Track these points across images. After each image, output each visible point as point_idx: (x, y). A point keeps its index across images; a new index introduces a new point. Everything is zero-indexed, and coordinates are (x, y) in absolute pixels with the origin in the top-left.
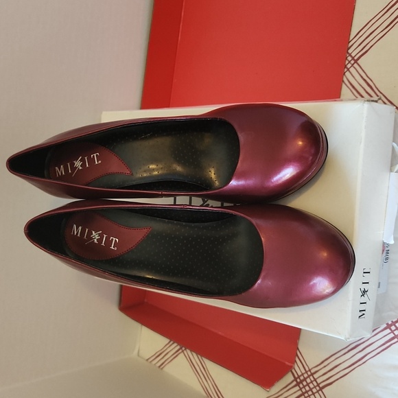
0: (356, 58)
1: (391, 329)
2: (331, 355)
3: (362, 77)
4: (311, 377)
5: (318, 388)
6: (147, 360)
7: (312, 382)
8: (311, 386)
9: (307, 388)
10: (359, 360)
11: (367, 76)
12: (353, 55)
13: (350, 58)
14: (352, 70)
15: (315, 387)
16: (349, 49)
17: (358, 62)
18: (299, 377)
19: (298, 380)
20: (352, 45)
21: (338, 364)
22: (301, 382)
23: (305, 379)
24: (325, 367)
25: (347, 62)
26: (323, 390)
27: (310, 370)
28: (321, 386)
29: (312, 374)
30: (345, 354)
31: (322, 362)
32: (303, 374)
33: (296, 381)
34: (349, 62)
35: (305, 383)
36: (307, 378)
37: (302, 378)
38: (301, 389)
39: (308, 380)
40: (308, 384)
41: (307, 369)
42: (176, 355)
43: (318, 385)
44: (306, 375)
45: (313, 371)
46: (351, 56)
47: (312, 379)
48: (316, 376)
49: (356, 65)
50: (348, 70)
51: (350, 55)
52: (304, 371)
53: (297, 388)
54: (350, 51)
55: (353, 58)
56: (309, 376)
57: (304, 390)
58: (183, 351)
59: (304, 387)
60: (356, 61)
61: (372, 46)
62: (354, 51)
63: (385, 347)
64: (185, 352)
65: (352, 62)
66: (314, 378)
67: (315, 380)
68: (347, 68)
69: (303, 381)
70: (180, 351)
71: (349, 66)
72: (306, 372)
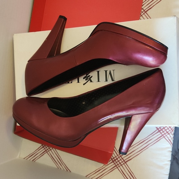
0: (146, 11)
1: (160, 132)
4: (121, 158)
5: (124, 162)
6: (24, 158)
7: (121, 160)
8: (120, 161)
9: (118, 163)
10: (145, 148)
12: (144, 9)
13: (142, 11)
14: (143, 16)
15: (122, 162)
16: (143, 6)
18: (114, 158)
19: (113, 160)
20: (144, 5)
21: (134, 150)
22: (115, 160)
25: (141, 12)
26: (127, 163)
28: (125, 161)
29: (121, 156)
30: (137, 145)
32: (116, 157)
34: (142, 12)
35: (117, 161)
36: (118, 158)
37: (115, 158)
38: (115, 164)
40: (118, 161)
42: (43, 154)
43: (124, 161)
44: (117, 157)
46: (143, 10)
49: (145, 14)
50: (142, 16)
51: (143, 9)
52: (116, 155)
53: (113, 163)
54: (143, 7)
55: (144, 11)
56: (119, 157)
57: (116, 164)
58: (47, 152)
59: (117, 162)
60: (146, 12)
61: (154, 6)
62: (145, 7)
63: (158, 140)
64: (48, 152)
65: (144, 12)
66: (122, 158)
67: (122, 159)
68: (141, 15)
69: (116, 160)
70: (46, 152)
71: (142, 14)
72: (118, 155)
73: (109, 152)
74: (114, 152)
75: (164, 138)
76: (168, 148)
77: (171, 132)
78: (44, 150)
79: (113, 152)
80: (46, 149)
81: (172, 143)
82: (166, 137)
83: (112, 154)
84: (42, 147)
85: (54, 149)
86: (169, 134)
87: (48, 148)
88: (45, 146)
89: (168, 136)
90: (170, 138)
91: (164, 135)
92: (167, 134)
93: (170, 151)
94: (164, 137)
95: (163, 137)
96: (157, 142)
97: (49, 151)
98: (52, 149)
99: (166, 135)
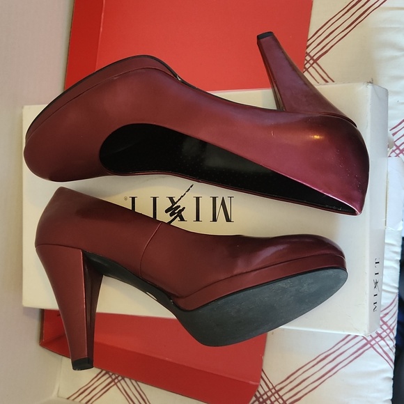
0: (315, 58)
2: (297, 369)
3: (322, 78)
6: (68, 399)
7: (277, 400)
10: (330, 371)
11: (329, 77)
12: (312, 54)
13: (308, 58)
14: (311, 70)
16: (308, 47)
17: (318, 62)
18: (261, 396)
19: (261, 400)
20: (310, 44)
21: (305, 378)
22: (265, 401)
23: (269, 398)
24: (291, 382)
25: (305, 62)
27: (274, 388)
29: (277, 392)
30: (313, 366)
31: (288, 378)
32: (266, 393)
33: (259, 401)
34: (308, 62)
35: (268, 402)
36: (271, 396)
37: (265, 397)
39: (273, 399)
41: (271, 387)
42: (106, 389)
43: (285, 402)
44: (269, 394)
45: (277, 388)
46: (310, 56)
47: (277, 397)
48: (281, 393)
49: (315, 65)
50: (307, 70)
51: (308, 54)
52: (266, 389)
54: (308, 50)
55: (312, 58)
56: (273, 394)
58: (116, 384)
60: (315, 61)
61: (332, 46)
62: (312, 50)
63: (358, 354)
64: (119, 384)
65: (311, 62)
66: (279, 395)
67: (281, 397)
68: (305, 68)
69: (267, 400)
70: (113, 383)
71: (307, 66)
72: (270, 390)
73: (251, 382)
74: (262, 383)
75: (372, 349)
76: (383, 371)
77: (388, 335)
78: (110, 380)
79: (259, 382)
80: (113, 377)
81: (391, 360)
82: (376, 346)
83: (257, 386)
86: (383, 339)
89: (382, 343)
90: (386, 349)
91: (371, 341)
92: (378, 339)
93: (388, 378)
94: (372, 346)
95: (369, 346)
96: (356, 358)
97: (119, 381)
99: (377, 343)
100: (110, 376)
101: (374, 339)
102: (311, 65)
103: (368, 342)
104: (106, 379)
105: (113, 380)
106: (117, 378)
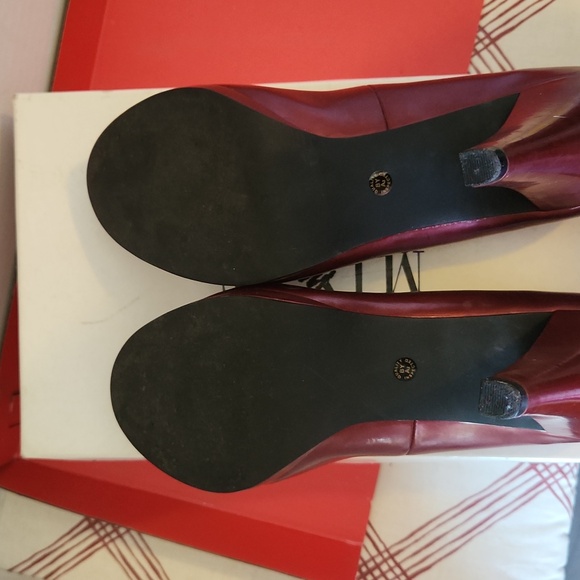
0: (493, 36)
1: (536, 470)
3: (503, 68)
5: (403, 578)
6: (11, 570)
7: (391, 569)
8: (390, 576)
10: (480, 525)
11: (511, 67)
12: (488, 30)
13: (481, 35)
14: (485, 54)
15: (398, 577)
16: (483, 17)
17: (499, 42)
18: (365, 564)
19: (364, 569)
20: (487, 14)
21: (441, 534)
22: (370, 571)
23: (378, 566)
24: (417, 541)
25: (476, 41)
27: (387, 550)
28: (409, 573)
29: (392, 557)
30: (454, 517)
31: (411, 535)
32: (373, 558)
34: (481, 41)
35: (377, 573)
36: (382, 563)
37: (371, 565)
39: (384, 567)
40: (383, 574)
41: (382, 548)
42: (87, 553)
43: (404, 572)
44: (379, 560)
45: (393, 551)
46: (485, 32)
47: (392, 564)
48: (398, 559)
49: (492, 47)
50: (478, 53)
51: (482, 29)
52: (374, 552)
54: (483, 23)
55: (488, 35)
56: (385, 560)
58: (105, 545)
60: (493, 41)
61: (522, 22)
62: (489, 23)
63: (528, 497)
64: (111, 546)
65: (487, 41)
66: (395, 562)
67: (398, 565)
68: (475, 50)
69: (374, 569)
70: (100, 544)
71: (479, 47)
72: (380, 553)
74: (367, 542)
75: (548, 490)
76: (561, 524)
77: (571, 470)
78: (95, 538)
79: (362, 540)
80: (102, 533)
82: (555, 487)
83: (357, 550)
84: (85, 524)
85: (134, 533)
86: (565, 476)
87: (109, 529)
88: (97, 521)
89: (563, 482)
90: (568, 491)
91: (548, 478)
92: (559, 476)
94: (549, 486)
95: (544, 486)
96: (524, 504)
97: (112, 540)
98: (128, 531)
99: (556, 481)
100: (97, 532)
101: (552, 475)
102: (486, 47)
103: (545, 480)
104: (88, 538)
105: (101, 539)
106: (108, 535)
